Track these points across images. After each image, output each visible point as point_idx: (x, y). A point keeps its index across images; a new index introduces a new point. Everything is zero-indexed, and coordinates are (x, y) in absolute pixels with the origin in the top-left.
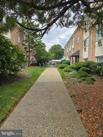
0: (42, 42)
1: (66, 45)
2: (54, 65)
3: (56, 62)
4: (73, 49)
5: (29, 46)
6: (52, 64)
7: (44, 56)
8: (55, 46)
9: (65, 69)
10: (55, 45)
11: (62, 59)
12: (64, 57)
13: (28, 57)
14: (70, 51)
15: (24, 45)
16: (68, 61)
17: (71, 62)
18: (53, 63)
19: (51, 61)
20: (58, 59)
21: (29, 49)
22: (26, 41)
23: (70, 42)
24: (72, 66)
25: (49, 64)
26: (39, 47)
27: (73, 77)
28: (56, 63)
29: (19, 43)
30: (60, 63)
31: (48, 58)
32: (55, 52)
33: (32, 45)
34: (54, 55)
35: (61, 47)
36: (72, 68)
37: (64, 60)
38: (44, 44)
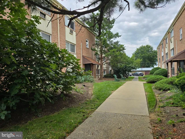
0: (119, 44)
1: (160, 45)
2: (141, 76)
3: (144, 71)
4: (173, 49)
5: (101, 51)
6: (137, 75)
7: (123, 63)
8: (142, 48)
9: (158, 84)
10: (142, 46)
11: (155, 66)
12: (157, 63)
13: (100, 66)
14: (167, 54)
15: (94, 50)
16: (163, 69)
17: (170, 71)
18: (140, 73)
19: (134, 70)
20: (147, 67)
21: (101, 56)
22: (98, 45)
23: (166, 39)
24: (171, 80)
25: (133, 75)
26: (114, 52)
27: (173, 104)
28: (144, 73)
29: (87, 48)
30: (151, 74)
31: (130, 65)
32: (142, 57)
33: (106, 49)
34: (140, 60)
35: (152, 48)
36: (171, 83)
37: (158, 68)
38: (122, 46)
